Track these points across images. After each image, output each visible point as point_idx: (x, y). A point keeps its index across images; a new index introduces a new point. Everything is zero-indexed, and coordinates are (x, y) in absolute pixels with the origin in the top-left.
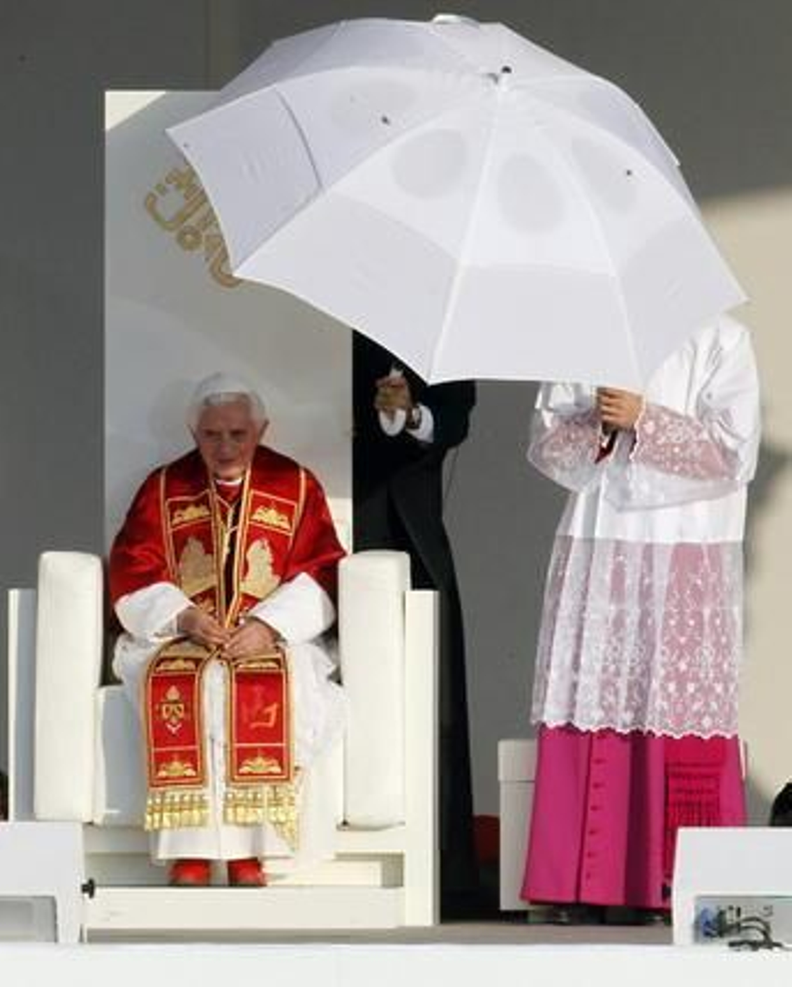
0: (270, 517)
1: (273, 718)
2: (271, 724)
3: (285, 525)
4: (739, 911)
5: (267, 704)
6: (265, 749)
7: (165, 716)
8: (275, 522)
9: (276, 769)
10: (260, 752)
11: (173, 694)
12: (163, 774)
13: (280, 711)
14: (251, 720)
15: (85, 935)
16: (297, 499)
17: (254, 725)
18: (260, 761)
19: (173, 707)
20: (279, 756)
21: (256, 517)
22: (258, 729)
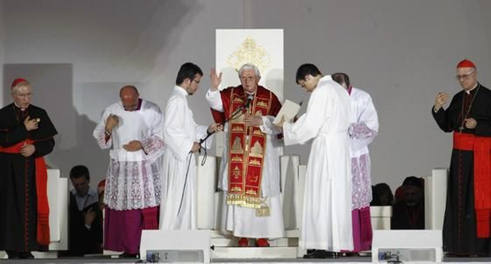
0: (262, 104)
1: (256, 180)
2: (256, 181)
3: (266, 106)
4: (390, 253)
5: (255, 176)
6: (253, 188)
7: (234, 174)
8: (263, 105)
9: (255, 194)
10: (252, 189)
11: (237, 168)
12: (232, 190)
13: (259, 178)
14: (250, 179)
15: (212, 261)
16: (269, 98)
17: (251, 181)
18: (251, 191)
19: (236, 172)
20: (256, 190)
21: (258, 104)
22: (252, 182)
